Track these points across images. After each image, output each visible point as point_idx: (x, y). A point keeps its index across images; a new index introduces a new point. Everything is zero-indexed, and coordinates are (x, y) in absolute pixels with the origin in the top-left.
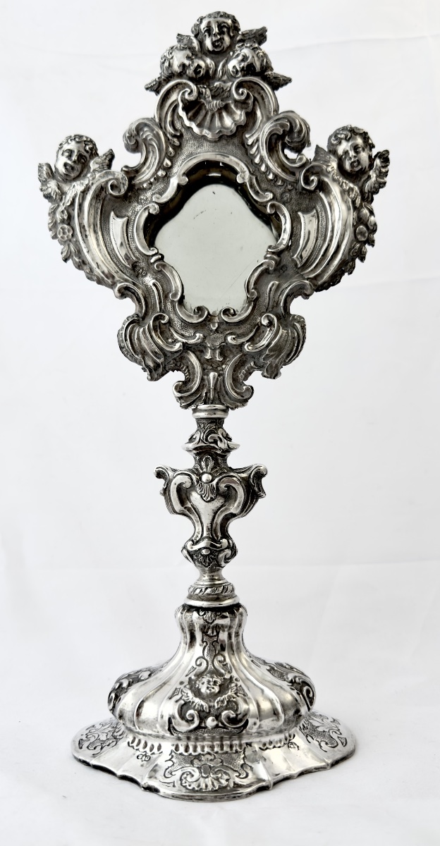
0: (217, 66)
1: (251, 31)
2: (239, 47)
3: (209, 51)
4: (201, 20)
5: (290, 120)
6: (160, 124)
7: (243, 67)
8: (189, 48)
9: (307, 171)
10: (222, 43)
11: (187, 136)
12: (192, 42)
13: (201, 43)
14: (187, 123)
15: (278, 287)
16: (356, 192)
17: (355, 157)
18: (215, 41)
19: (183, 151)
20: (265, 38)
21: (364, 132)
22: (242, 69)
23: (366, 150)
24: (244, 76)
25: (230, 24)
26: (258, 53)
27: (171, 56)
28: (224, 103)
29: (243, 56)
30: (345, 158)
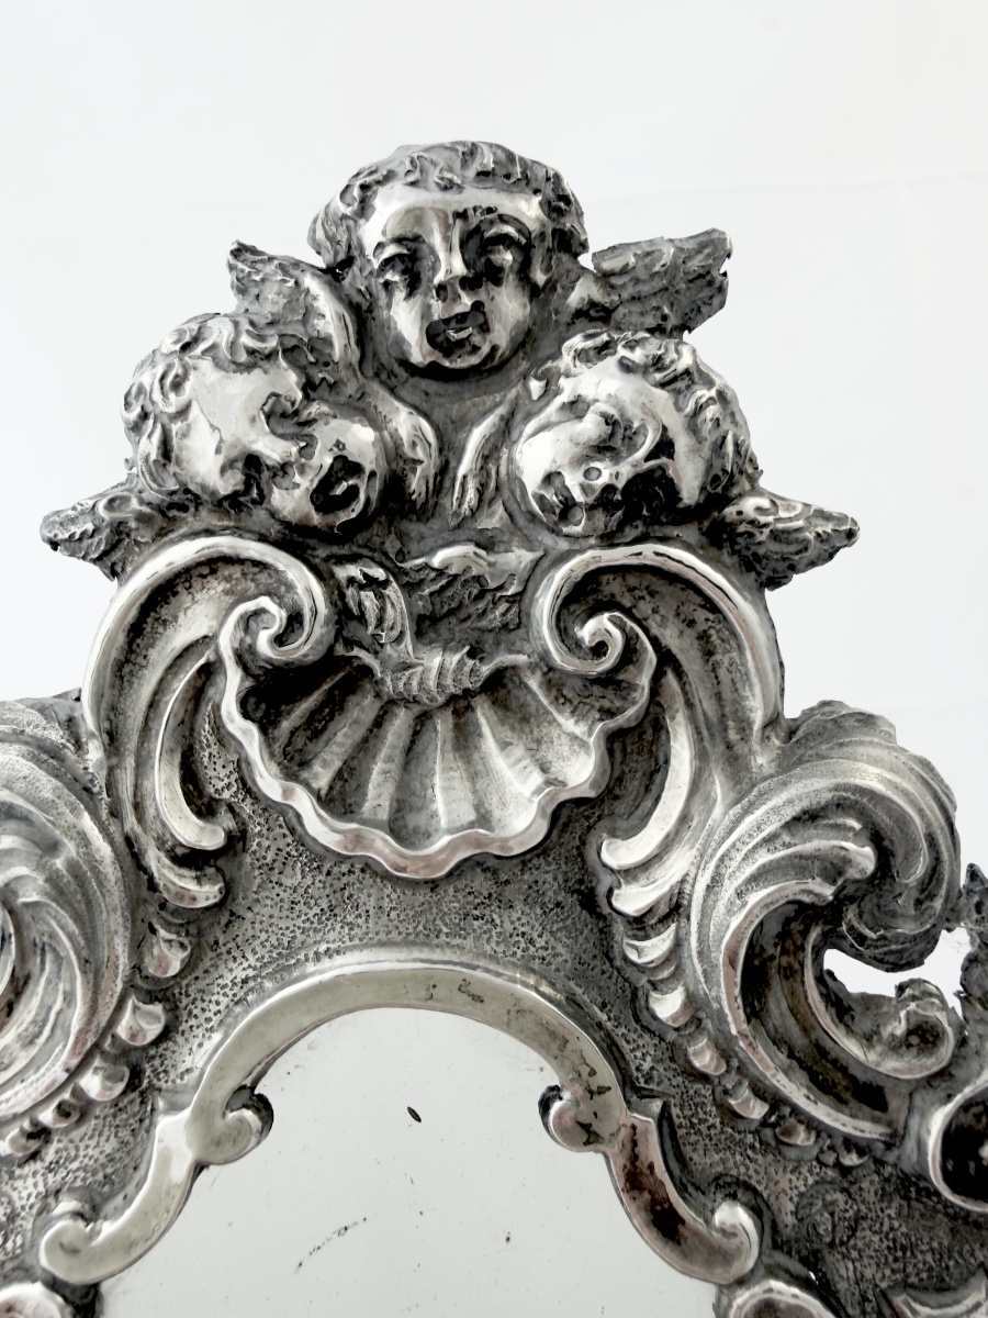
0: (448, 450)
1: (649, 253)
2: (581, 355)
3: (405, 363)
4: (365, 192)
5: (884, 819)
6: (111, 786)
7: (609, 489)
8: (291, 352)
10: (485, 328)
11: (263, 843)
12: (309, 313)
13: (363, 316)
14: (269, 782)
18: (446, 322)
19: (243, 929)
20: (722, 290)
22: (604, 499)
24: (609, 540)
25: (533, 227)
26: (699, 409)
27: (175, 402)
28: (486, 670)
29: (608, 420)
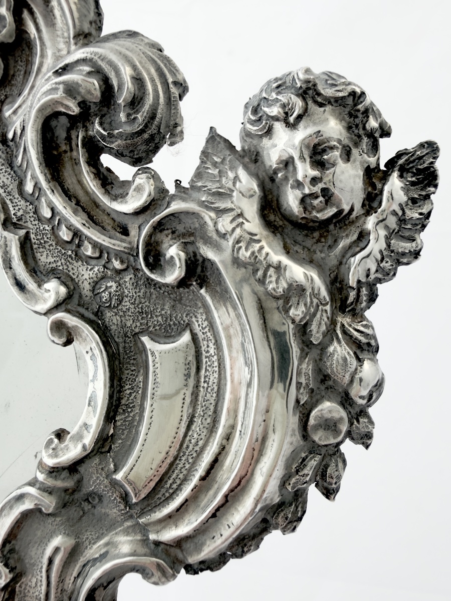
9: (159, 227)
15: (73, 554)
16: (315, 294)
17: (314, 181)
21: (353, 94)
23: (355, 152)
30: (286, 178)
